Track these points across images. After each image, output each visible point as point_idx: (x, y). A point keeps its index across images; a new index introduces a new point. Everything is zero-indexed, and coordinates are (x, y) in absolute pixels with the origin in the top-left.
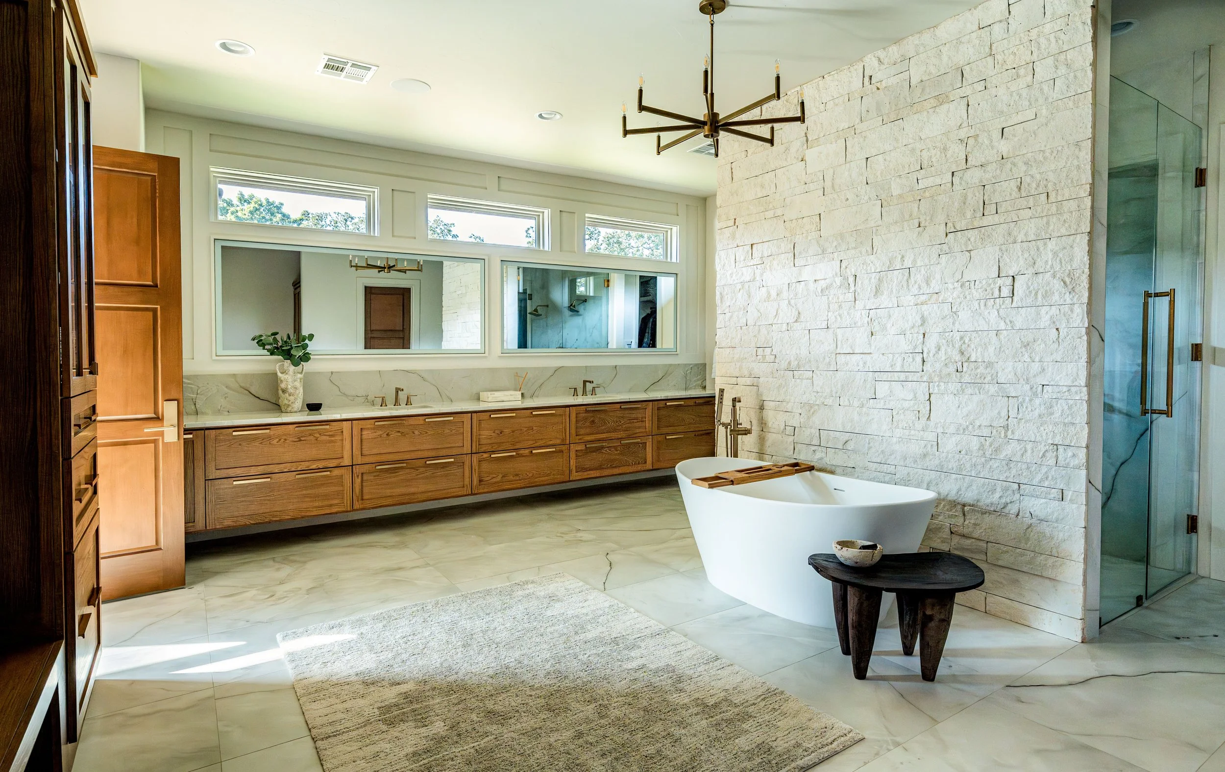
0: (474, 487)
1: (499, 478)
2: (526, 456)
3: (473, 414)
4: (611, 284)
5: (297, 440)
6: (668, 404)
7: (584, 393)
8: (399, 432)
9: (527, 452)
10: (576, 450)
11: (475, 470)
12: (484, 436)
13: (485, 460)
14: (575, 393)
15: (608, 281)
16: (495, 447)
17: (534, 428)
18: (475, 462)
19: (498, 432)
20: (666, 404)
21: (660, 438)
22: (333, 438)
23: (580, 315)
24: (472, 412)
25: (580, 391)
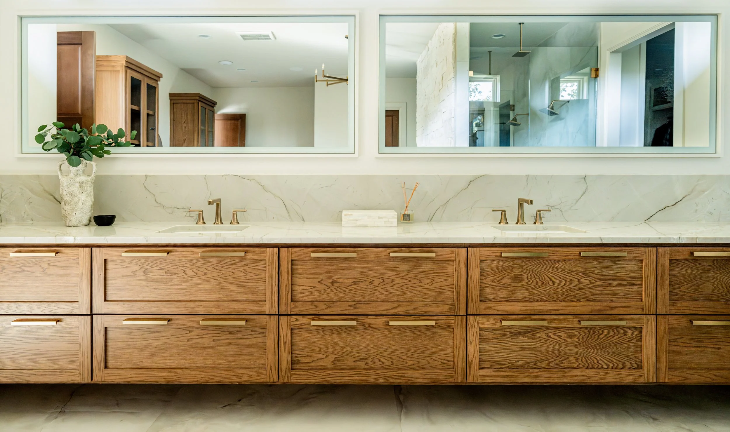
0: (283, 372)
1: (328, 363)
2: (379, 329)
3: (282, 250)
4: (601, 73)
5: (19, 270)
6: (696, 254)
7: (520, 220)
8: (161, 269)
9: (379, 322)
10: (481, 329)
11: (285, 343)
12: (302, 288)
13: (302, 327)
14: (503, 219)
15: (597, 70)
16: (321, 308)
17: (397, 281)
18: (285, 328)
19: (328, 282)
20: (692, 253)
21: (675, 322)
22: (65, 272)
23: (561, 119)
24: (279, 247)
25: (512, 216)
